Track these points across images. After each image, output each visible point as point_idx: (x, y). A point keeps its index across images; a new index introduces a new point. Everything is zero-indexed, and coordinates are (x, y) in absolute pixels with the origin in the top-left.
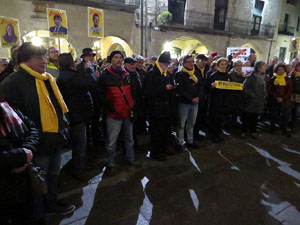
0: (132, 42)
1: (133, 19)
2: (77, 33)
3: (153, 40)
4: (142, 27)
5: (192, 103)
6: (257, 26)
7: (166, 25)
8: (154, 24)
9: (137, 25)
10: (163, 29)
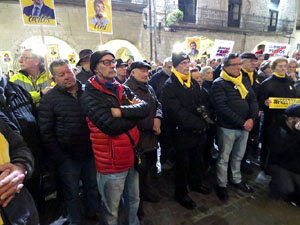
0: (140, 44)
1: (140, 20)
2: (80, 38)
3: (163, 42)
4: (151, 28)
5: (241, 128)
6: (274, 21)
7: (177, 24)
8: (163, 24)
9: (145, 26)
10: (173, 29)
